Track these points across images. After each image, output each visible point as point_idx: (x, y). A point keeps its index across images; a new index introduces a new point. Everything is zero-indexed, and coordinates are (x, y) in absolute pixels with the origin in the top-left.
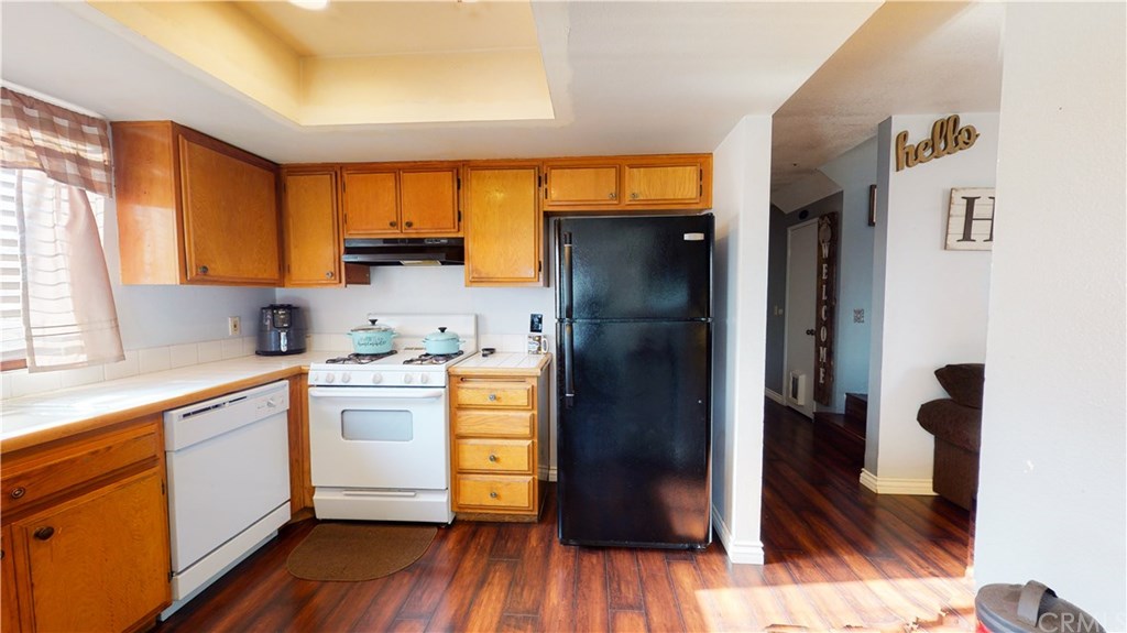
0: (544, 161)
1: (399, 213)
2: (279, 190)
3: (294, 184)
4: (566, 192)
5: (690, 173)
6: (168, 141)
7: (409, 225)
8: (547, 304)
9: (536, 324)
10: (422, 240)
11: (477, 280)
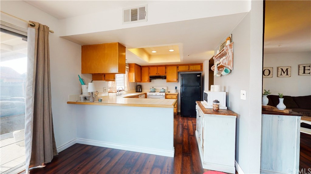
0: (178, 65)
1: (157, 72)
2: (141, 69)
3: (143, 68)
4: (181, 69)
5: (199, 66)
6: (134, 66)
7: (159, 74)
8: (179, 86)
9: (176, 88)
10: (160, 76)
11: (168, 81)
